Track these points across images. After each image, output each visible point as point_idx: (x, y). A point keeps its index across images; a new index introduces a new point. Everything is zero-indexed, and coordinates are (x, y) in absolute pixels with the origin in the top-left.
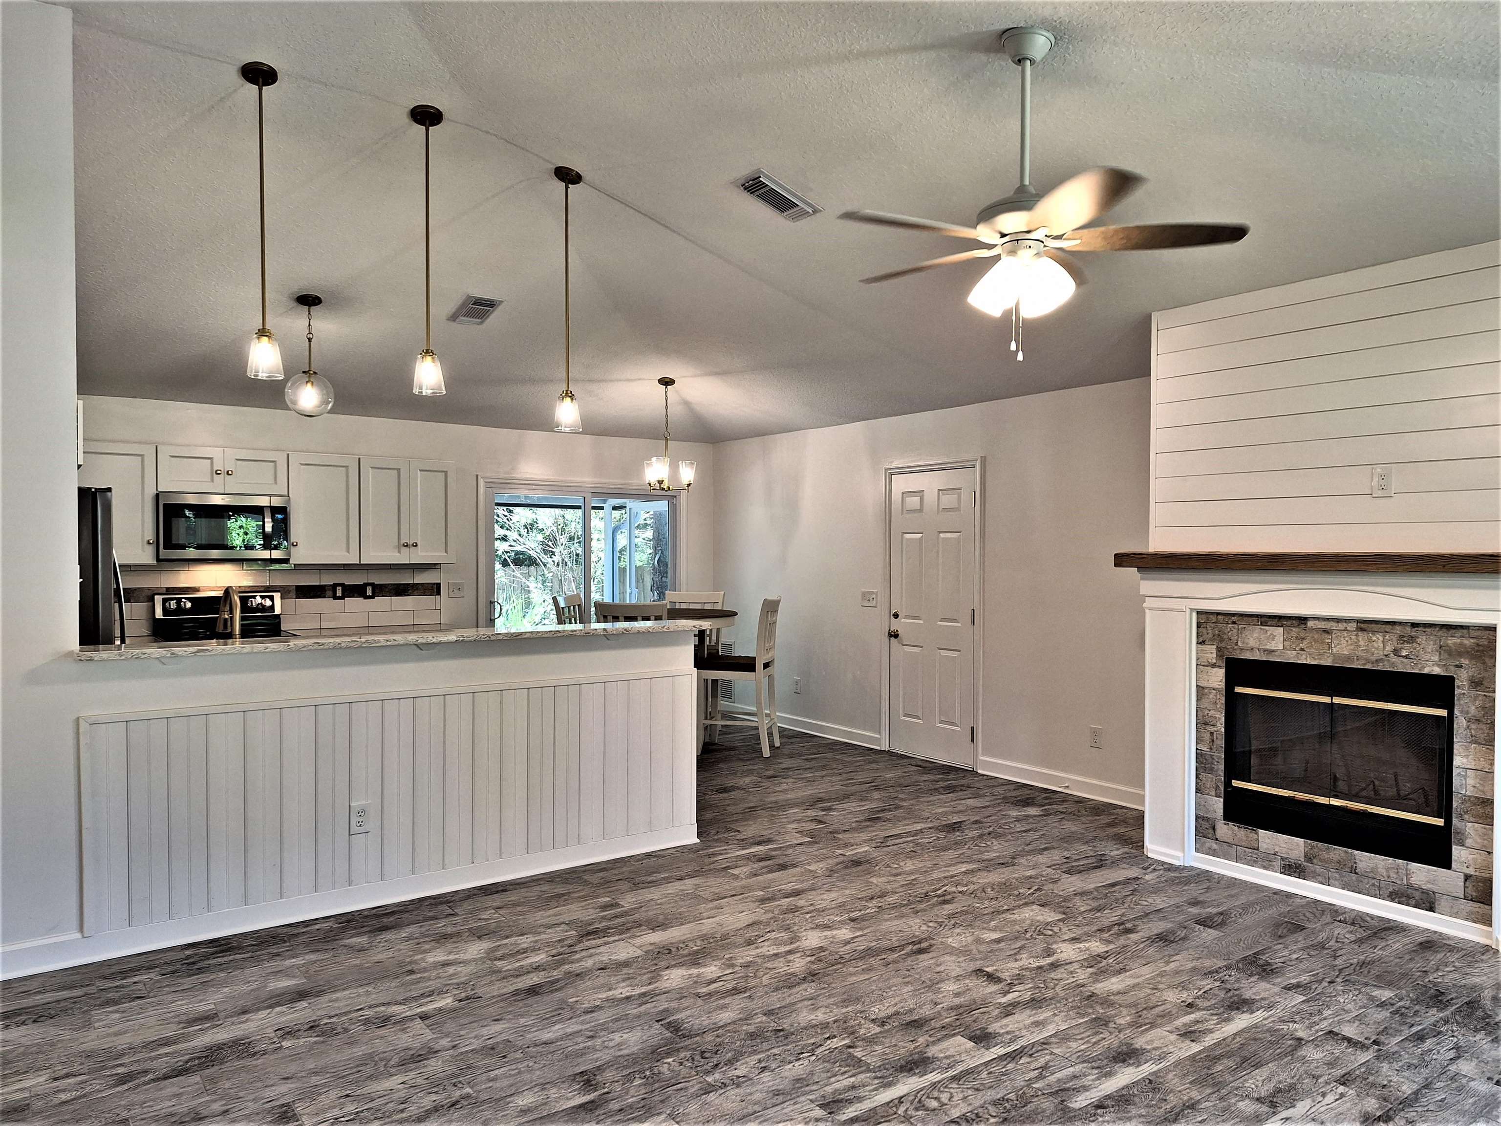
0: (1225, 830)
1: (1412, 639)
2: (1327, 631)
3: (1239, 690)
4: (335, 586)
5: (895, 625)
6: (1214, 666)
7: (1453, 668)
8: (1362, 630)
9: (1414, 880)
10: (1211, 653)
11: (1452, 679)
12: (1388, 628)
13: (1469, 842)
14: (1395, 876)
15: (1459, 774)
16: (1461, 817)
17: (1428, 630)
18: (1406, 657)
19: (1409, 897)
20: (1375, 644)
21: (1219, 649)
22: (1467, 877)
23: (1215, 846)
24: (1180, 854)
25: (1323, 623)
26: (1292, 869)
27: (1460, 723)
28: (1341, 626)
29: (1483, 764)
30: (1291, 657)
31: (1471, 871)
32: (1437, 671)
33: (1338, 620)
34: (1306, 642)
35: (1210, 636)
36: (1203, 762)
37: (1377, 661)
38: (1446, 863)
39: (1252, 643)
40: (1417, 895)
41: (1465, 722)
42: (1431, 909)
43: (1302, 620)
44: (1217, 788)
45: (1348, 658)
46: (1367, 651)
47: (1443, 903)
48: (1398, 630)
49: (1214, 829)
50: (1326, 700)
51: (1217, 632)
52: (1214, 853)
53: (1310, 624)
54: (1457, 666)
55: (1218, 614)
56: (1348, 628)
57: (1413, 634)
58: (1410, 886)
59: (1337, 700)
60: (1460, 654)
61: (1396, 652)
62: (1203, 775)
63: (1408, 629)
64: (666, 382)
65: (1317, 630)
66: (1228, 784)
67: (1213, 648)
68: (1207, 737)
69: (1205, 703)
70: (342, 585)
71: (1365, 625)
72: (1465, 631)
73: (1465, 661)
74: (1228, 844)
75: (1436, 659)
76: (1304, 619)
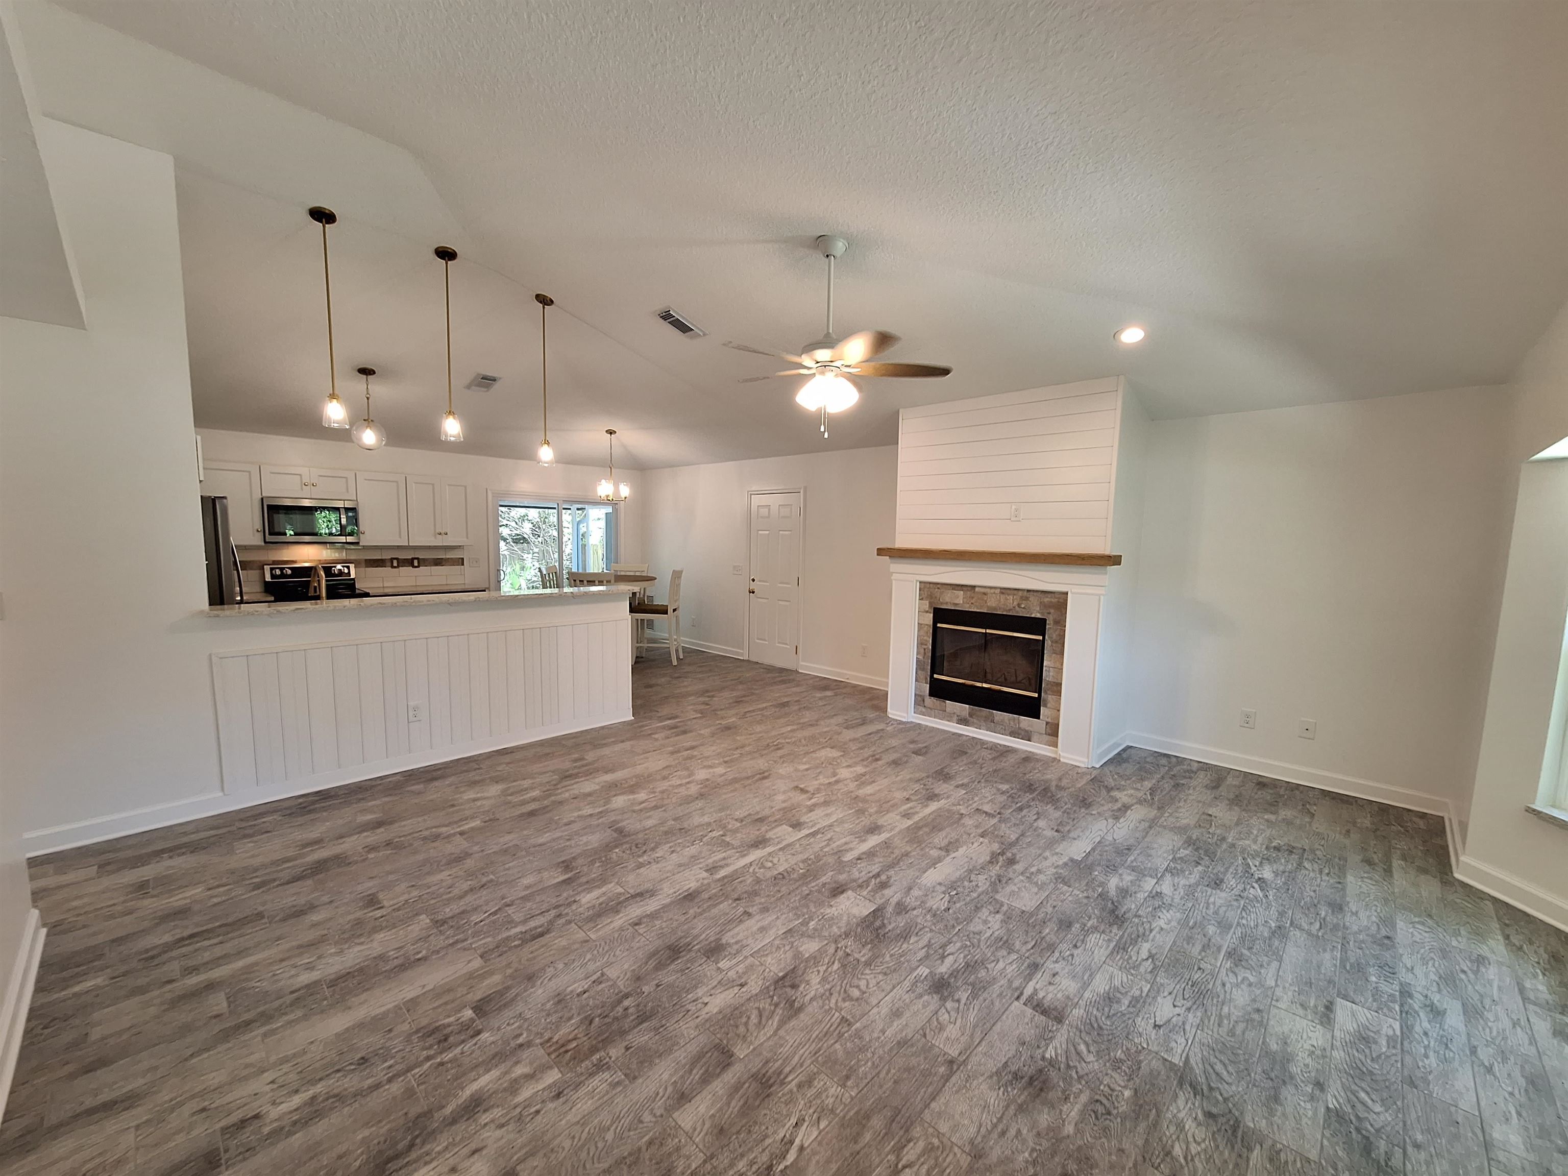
0: (930, 701)
1: (1027, 599)
2: (985, 594)
3: (939, 625)
5: (753, 586)
6: (927, 612)
7: (1046, 614)
8: (1003, 593)
9: (1022, 725)
10: (926, 605)
11: (1045, 620)
12: (1015, 592)
13: (1049, 705)
14: (1014, 724)
15: (1046, 670)
16: (1046, 692)
17: (1037, 593)
18: (1024, 608)
19: (1019, 734)
20: (1009, 601)
21: (930, 603)
22: (1047, 723)
23: (924, 710)
24: (905, 715)
25: (983, 589)
26: (963, 721)
27: (1048, 643)
28: (992, 591)
29: (1058, 665)
30: (966, 608)
31: (1049, 720)
32: (1039, 616)
33: (991, 588)
34: (974, 599)
35: (926, 595)
36: (920, 665)
37: (1010, 610)
38: (1037, 716)
39: (947, 599)
40: (1023, 733)
41: (1050, 643)
42: (1029, 740)
43: (973, 587)
44: (926, 679)
45: (995, 609)
46: (1004, 605)
47: (1035, 737)
48: (1020, 593)
49: (924, 701)
50: (984, 631)
51: (929, 593)
52: (923, 714)
53: (977, 589)
54: (1048, 613)
55: (930, 583)
56: (996, 592)
57: (1028, 595)
58: (1020, 728)
59: (988, 631)
60: (1050, 607)
61: (1019, 605)
62: (919, 672)
63: (1025, 593)
64: (611, 432)
65: (979, 593)
66: (932, 676)
67: (927, 602)
68: (922, 651)
69: (922, 633)
71: (1004, 591)
72: (1053, 594)
73: (1052, 611)
74: (931, 709)
75: (1038, 609)
76: (974, 587)
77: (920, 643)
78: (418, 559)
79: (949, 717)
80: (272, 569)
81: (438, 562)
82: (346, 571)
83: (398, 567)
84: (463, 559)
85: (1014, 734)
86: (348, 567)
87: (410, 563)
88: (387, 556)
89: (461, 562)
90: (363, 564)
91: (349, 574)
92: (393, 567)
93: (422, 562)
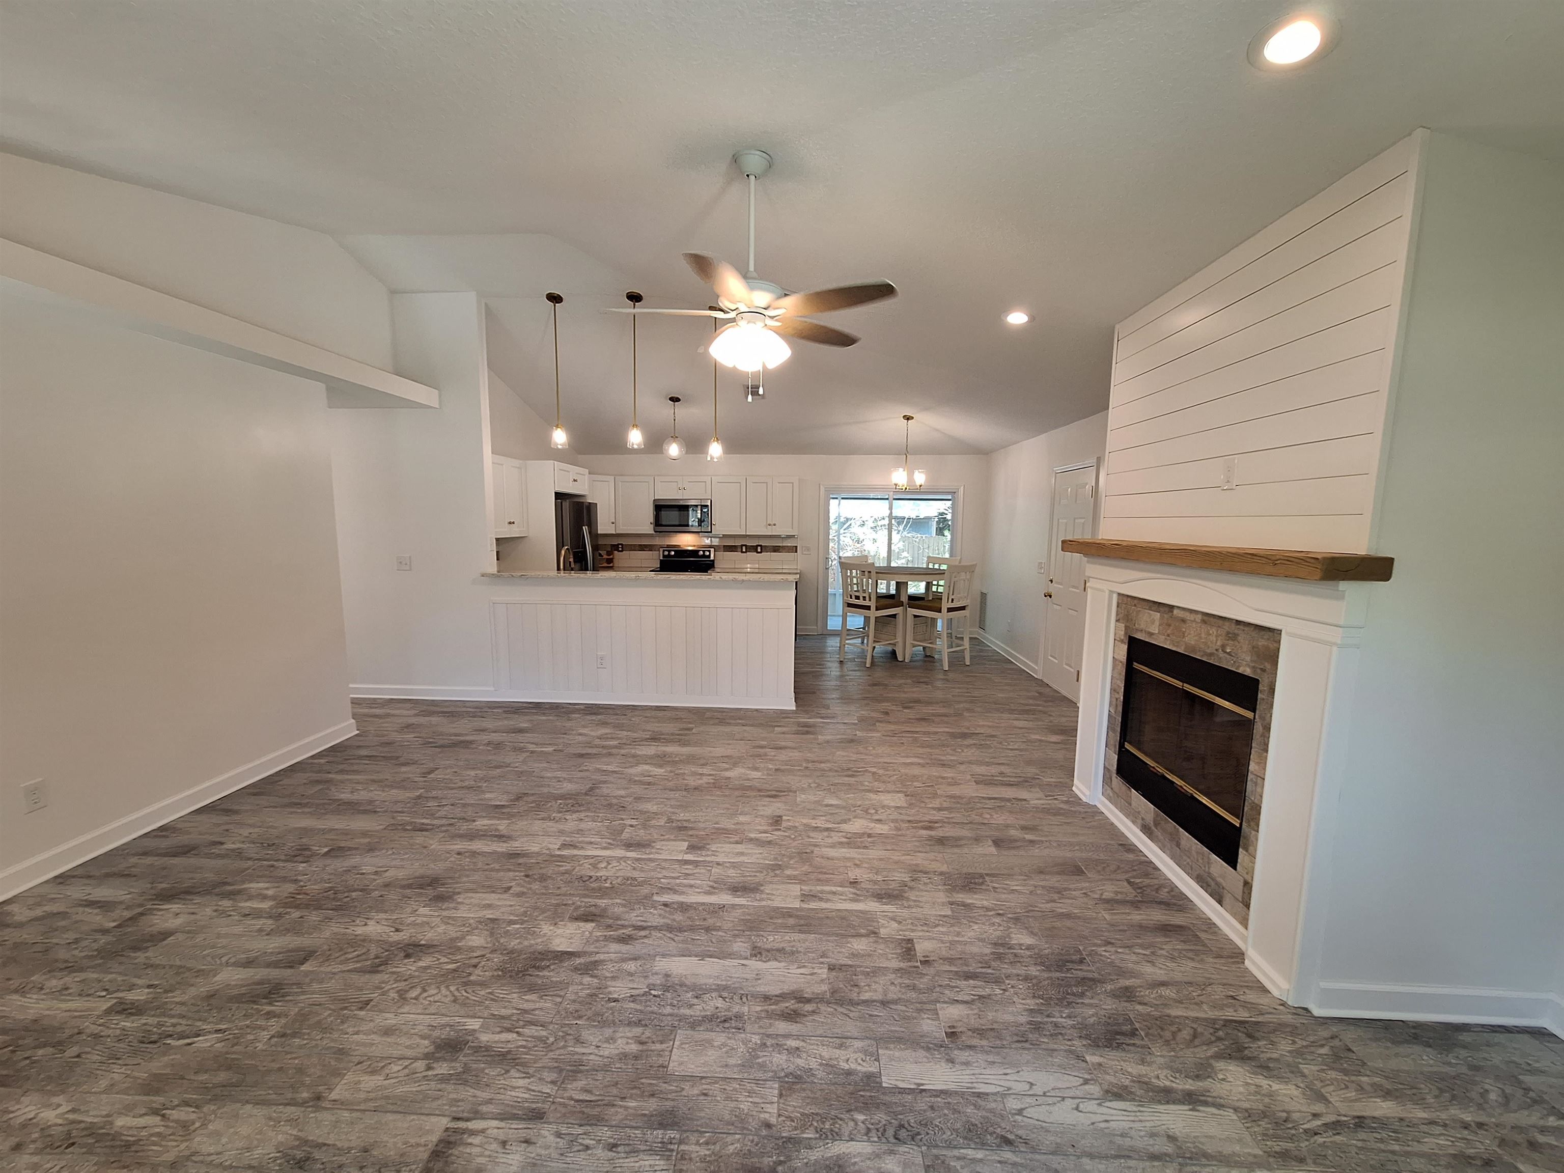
0: (1116, 782)
1: (1235, 637)
2: (1183, 621)
3: (1133, 664)
4: (742, 546)
5: (1052, 588)
6: (1122, 641)
7: (1259, 671)
8: (1205, 623)
9: (1212, 870)
10: (1122, 630)
11: (1256, 682)
12: (1221, 622)
13: (1247, 846)
14: (1202, 861)
15: (1252, 780)
16: (1247, 820)
17: (1246, 629)
18: (1229, 654)
19: (1207, 884)
20: (1210, 637)
21: (1126, 628)
22: (1241, 880)
23: (1110, 793)
24: (1088, 793)
25: (1182, 612)
26: (1146, 830)
27: (1256, 727)
28: (1192, 617)
30: (1162, 642)
32: (1248, 671)
33: (1190, 611)
34: (1170, 630)
35: (1123, 616)
36: (1111, 723)
37: (1211, 654)
38: (1233, 863)
39: (1143, 625)
40: (1213, 884)
41: (1261, 728)
42: (1220, 902)
44: (1115, 745)
45: (1194, 650)
46: (1205, 643)
47: (1227, 900)
48: (1226, 625)
49: (1110, 778)
50: (1180, 685)
51: (1127, 614)
52: (1110, 799)
53: (1175, 612)
54: (1261, 669)
55: (1129, 597)
56: (1197, 620)
57: (1236, 631)
58: (1209, 874)
59: (1185, 686)
60: (1264, 657)
61: (1223, 647)
62: (1110, 733)
63: (1233, 626)
64: (908, 418)
65: (1178, 619)
66: (1121, 745)
67: (1123, 625)
69: (1116, 673)
70: (745, 545)
71: (1208, 619)
72: (1271, 634)
73: (1265, 665)
74: (1117, 795)
75: (1248, 658)
76: (1172, 607)
77: (1113, 690)
78: (761, 546)
79: (1132, 815)
80: (664, 551)
81: (776, 549)
82: (708, 553)
83: (746, 552)
84: (796, 547)
85: (1203, 881)
86: (709, 551)
87: (754, 549)
88: (738, 543)
89: (795, 549)
90: (722, 549)
91: (709, 556)
92: (742, 552)
93: (764, 549)
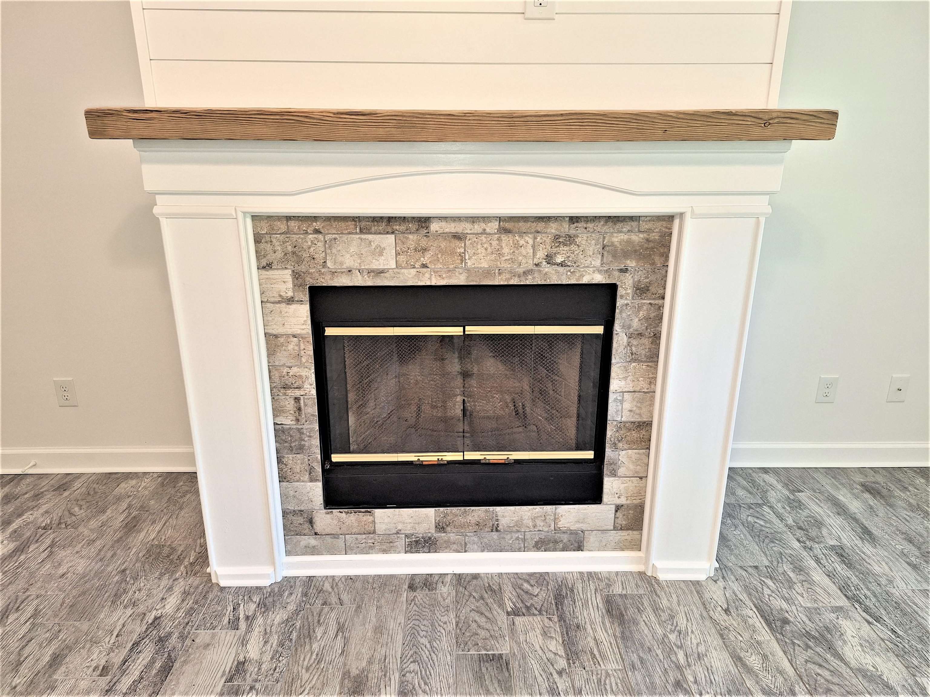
0: (327, 519)
1: (570, 240)
2: (457, 237)
3: (330, 331)
6: (290, 301)
7: (616, 274)
8: (507, 231)
9: (563, 523)
10: (283, 280)
11: (614, 287)
12: (540, 226)
13: (621, 471)
14: (542, 524)
15: (616, 400)
16: (615, 446)
17: (590, 225)
18: (562, 264)
19: (556, 542)
20: (523, 250)
21: (296, 275)
22: (618, 508)
23: (312, 541)
24: (268, 570)
25: (453, 225)
26: (420, 545)
27: (619, 340)
28: (478, 228)
29: (643, 385)
30: (408, 278)
31: (623, 501)
32: (599, 278)
33: (473, 219)
34: (428, 255)
35: (280, 255)
36: (286, 441)
37: (526, 273)
38: (596, 498)
39: (349, 262)
40: (565, 538)
41: (625, 339)
42: (580, 548)
43: (424, 221)
44: (311, 470)
45: (488, 273)
46: (512, 261)
47: (592, 539)
48: (553, 228)
49: (311, 522)
50: (457, 331)
51: (290, 248)
52: (313, 551)
53: (434, 227)
54: (621, 271)
55: (289, 218)
56: (488, 230)
57: (572, 232)
58: (557, 530)
59: (471, 330)
60: (626, 255)
61: (549, 259)
62: (289, 458)
63: (566, 225)
65: (443, 235)
67: (287, 275)
68: (290, 405)
69: (281, 358)
71: (510, 224)
72: (634, 224)
73: (631, 264)
74: (335, 536)
75: (597, 262)
79: (385, 544)
